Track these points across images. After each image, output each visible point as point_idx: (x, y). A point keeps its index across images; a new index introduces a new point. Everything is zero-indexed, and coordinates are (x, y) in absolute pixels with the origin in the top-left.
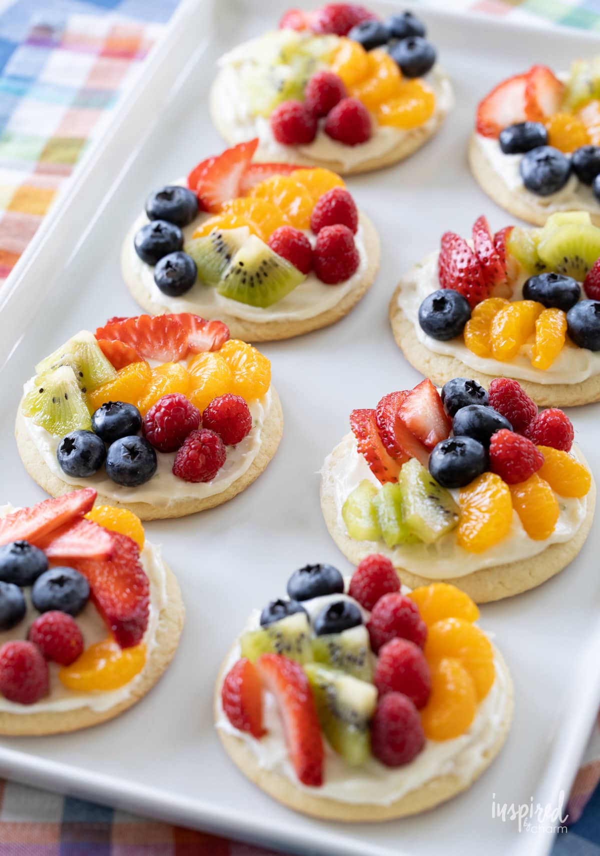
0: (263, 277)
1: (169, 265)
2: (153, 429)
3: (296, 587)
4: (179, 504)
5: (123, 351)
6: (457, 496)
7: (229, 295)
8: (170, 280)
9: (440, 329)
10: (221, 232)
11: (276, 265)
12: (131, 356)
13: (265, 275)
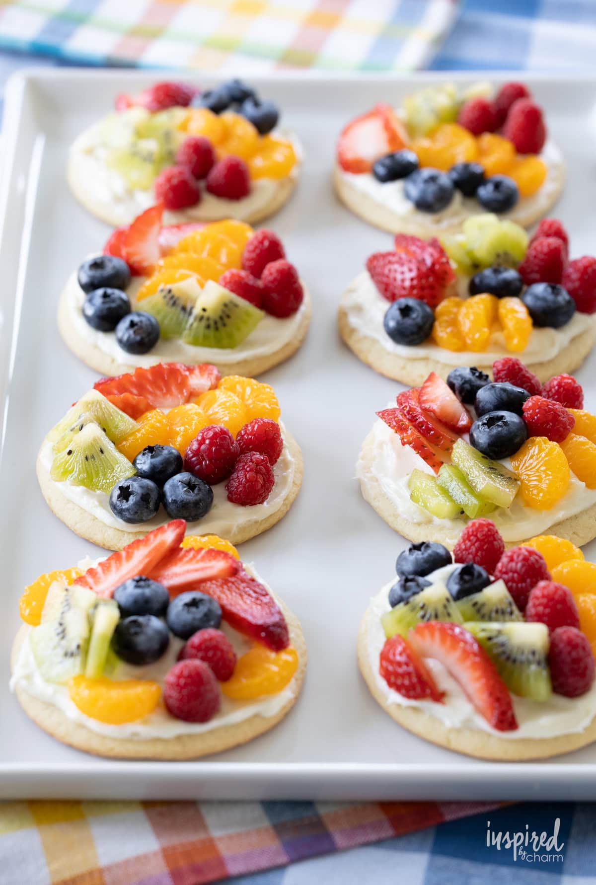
0: (226, 320)
1: (132, 324)
2: (200, 463)
3: (409, 567)
4: (242, 529)
5: (134, 402)
6: (509, 465)
7: (195, 342)
8: (138, 338)
9: (412, 333)
10: (168, 287)
11: (236, 306)
12: (142, 406)
13: (228, 316)
